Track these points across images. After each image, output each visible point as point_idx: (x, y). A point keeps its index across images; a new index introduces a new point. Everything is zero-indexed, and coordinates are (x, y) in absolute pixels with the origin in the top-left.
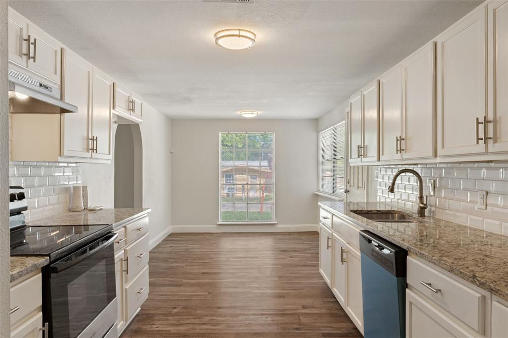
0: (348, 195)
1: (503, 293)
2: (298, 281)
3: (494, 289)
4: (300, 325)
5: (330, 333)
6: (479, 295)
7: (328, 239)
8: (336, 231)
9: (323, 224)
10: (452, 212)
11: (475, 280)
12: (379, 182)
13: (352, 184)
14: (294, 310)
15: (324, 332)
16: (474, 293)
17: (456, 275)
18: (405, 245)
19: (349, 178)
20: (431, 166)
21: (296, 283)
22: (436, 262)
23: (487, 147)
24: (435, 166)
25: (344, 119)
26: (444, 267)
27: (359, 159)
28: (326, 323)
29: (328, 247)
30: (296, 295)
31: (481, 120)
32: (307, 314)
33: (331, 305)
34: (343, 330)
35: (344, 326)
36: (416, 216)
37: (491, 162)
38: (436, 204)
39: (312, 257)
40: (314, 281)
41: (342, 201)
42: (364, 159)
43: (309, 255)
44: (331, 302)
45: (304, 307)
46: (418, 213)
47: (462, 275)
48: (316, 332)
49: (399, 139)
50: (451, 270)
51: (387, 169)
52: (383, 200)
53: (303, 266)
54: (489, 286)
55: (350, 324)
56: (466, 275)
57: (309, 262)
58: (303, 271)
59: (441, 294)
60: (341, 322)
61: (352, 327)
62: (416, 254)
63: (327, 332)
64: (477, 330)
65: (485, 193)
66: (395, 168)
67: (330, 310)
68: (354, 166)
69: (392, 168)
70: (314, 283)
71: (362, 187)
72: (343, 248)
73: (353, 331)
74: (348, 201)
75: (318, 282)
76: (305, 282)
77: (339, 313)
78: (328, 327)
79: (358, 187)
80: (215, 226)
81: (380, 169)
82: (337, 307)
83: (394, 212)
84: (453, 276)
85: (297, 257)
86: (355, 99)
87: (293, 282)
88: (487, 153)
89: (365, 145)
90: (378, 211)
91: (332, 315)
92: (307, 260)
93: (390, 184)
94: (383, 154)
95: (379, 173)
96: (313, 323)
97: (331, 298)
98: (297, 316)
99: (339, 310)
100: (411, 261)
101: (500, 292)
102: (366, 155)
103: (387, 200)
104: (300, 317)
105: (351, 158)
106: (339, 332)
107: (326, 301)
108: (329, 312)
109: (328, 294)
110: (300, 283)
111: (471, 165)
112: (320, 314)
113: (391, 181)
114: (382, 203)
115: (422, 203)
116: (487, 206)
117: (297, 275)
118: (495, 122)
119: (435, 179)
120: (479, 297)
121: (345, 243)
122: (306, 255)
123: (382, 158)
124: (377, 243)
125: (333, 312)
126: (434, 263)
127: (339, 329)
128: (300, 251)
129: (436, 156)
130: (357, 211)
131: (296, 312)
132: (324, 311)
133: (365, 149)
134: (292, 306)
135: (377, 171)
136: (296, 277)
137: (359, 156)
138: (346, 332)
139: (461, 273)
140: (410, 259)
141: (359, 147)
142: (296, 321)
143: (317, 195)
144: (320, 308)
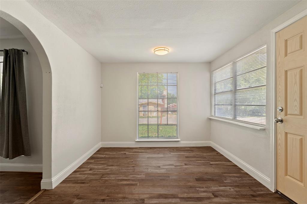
80: (134, 143)
143: (210, 119)
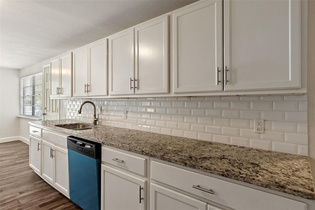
0: (45, 116)
1: (157, 156)
2: (12, 176)
3: (153, 155)
4: (20, 206)
5: (44, 203)
6: (144, 159)
7: (38, 144)
8: (44, 139)
9: (32, 135)
10: (110, 122)
11: (143, 153)
12: (67, 109)
13: (48, 109)
14: (13, 197)
15: (40, 204)
16: (142, 159)
17: (133, 152)
18: (100, 141)
19: (45, 106)
20: (99, 100)
21: (10, 178)
22: (121, 147)
23: (135, 91)
24: (101, 100)
25: (42, 72)
26: (126, 149)
27: (58, 96)
28: (40, 198)
29: (38, 149)
30: (12, 186)
31: (133, 79)
32: (24, 197)
33: (41, 185)
34: (52, 198)
35: (53, 195)
36: (93, 125)
37: (129, 98)
38: (102, 118)
39: (19, 158)
40: (25, 173)
41: (41, 120)
42: (61, 96)
43: (17, 157)
44: (41, 183)
45: (21, 193)
46: (94, 124)
47: (136, 152)
48: (34, 206)
49: (86, 85)
50: (130, 150)
51: (73, 101)
52: (70, 118)
53: (14, 165)
54: (151, 154)
55: (56, 193)
56: (138, 151)
57: (17, 162)
58: (15, 168)
59: (124, 163)
60: (50, 193)
61: (58, 193)
62: (108, 145)
63: (42, 203)
64: (144, 175)
65: (126, 112)
66: (77, 101)
67: (41, 188)
68: (53, 100)
69: (76, 101)
70: (25, 174)
71: (56, 111)
72: (52, 149)
73: (59, 196)
74: (45, 120)
75: (28, 173)
76: (17, 175)
77: (47, 188)
78: (42, 200)
79: (53, 112)
81: (69, 101)
82: (45, 185)
83: (79, 124)
84: (131, 153)
85: (7, 160)
86: (54, 61)
87: (7, 178)
88: (134, 94)
89: (62, 87)
90: (70, 124)
91: (43, 191)
92: (16, 160)
93: (79, 109)
94: (75, 93)
95: (68, 103)
96: (31, 201)
97: (40, 180)
98: (16, 201)
99: (48, 186)
100: (105, 149)
101: (156, 156)
102: (63, 93)
103: (73, 118)
104: (19, 201)
105: (51, 94)
106: (50, 200)
107: (36, 184)
108: (41, 189)
109: (37, 178)
110: (13, 177)
111: (121, 99)
112: (35, 193)
113: (79, 108)
114: (70, 119)
115: (96, 118)
116: (127, 117)
117: (10, 172)
118: (138, 80)
119: (101, 106)
120: (145, 160)
121: (53, 145)
122: (14, 157)
123: (74, 95)
124: (82, 142)
125: (43, 189)
126: (120, 148)
127: (50, 198)
128: (8, 156)
129: (108, 95)
130: (59, 125)
131: (14, 198)
132: (37, 190)
133: (62, 90)
134: (10, 196)
135: (66, 102)
136: (9, 174)
137: (58, 93)
138: (55, 198)
139: (135, 151)
140: (104, 148)
141: (58, 89)
142: (17, 205)
143: (19, 117)
144: (34, 189)
